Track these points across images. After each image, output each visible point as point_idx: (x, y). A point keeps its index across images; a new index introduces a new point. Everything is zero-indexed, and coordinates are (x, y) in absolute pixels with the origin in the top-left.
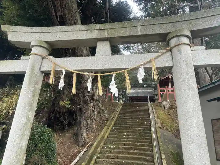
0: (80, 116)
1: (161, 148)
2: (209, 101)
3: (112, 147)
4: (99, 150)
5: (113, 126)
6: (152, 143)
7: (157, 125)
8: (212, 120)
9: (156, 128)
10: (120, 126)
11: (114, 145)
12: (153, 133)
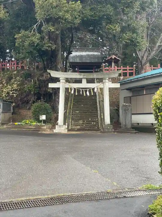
0: (55, 96)
1: (101, 111)
2: (122, 90)
3: (77, 112)
4: (71, 113)
5: (73, 101)
6: (97, 109)
7: (100, 99)
8: (124, 97)
9: (99, 101)
10: (78, 101)
11: (78, 111)
12: (98, 104)
